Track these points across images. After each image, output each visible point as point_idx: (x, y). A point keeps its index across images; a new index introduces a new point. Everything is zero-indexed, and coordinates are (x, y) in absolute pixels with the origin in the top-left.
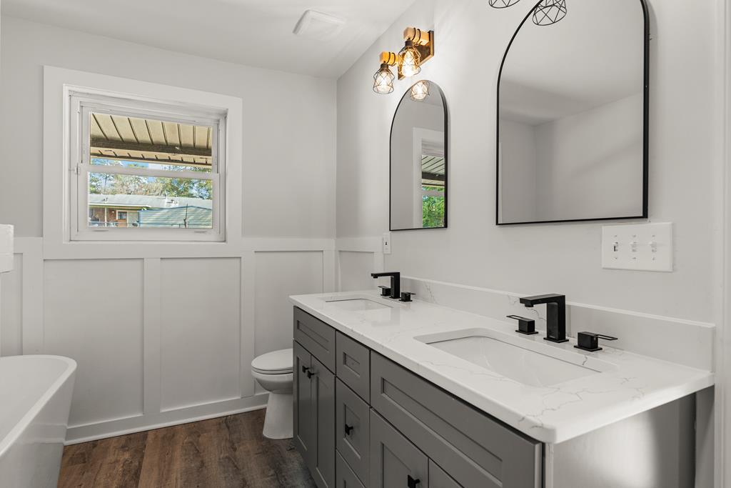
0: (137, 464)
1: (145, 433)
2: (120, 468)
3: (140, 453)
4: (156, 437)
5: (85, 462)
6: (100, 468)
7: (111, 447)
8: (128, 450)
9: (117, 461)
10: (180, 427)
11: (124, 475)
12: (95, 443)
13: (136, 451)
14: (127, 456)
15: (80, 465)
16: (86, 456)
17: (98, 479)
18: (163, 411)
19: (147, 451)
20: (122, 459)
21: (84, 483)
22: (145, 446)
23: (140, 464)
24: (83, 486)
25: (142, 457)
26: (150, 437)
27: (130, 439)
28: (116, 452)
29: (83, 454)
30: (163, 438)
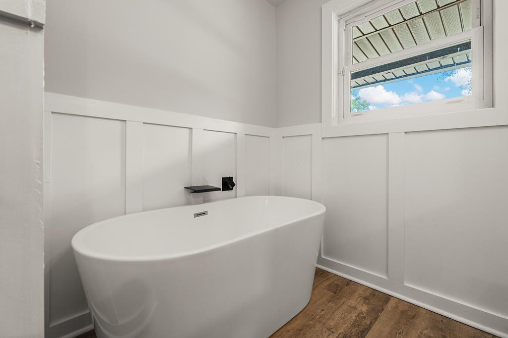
0: (368, 323)
1: (388, 297)
2: (353, 316)
3: (376, 312)
4: (396, 307)
5: (335, 293)
6: (342, 305)
7: (357, 293)
8: (368, 304)
9: (355, 308)
10: (424, 312)
11: (353, 326)
12: (349, 282)
13: (373, 309)
14: (364, 308)
15: (331, 293)
16: (339, 289)
17: (335, 313)
18: (407, 284)
19: (383, 316)
20: (359, 309)
21: (326, 310)
22: (383, 310)
23: (371, 324)
24: (324, 312)
25: (376, 319)
26: (391, 304)
27: (374, 295)
28: (359, 299)
29: (338, 285)
30: (403, 313)
